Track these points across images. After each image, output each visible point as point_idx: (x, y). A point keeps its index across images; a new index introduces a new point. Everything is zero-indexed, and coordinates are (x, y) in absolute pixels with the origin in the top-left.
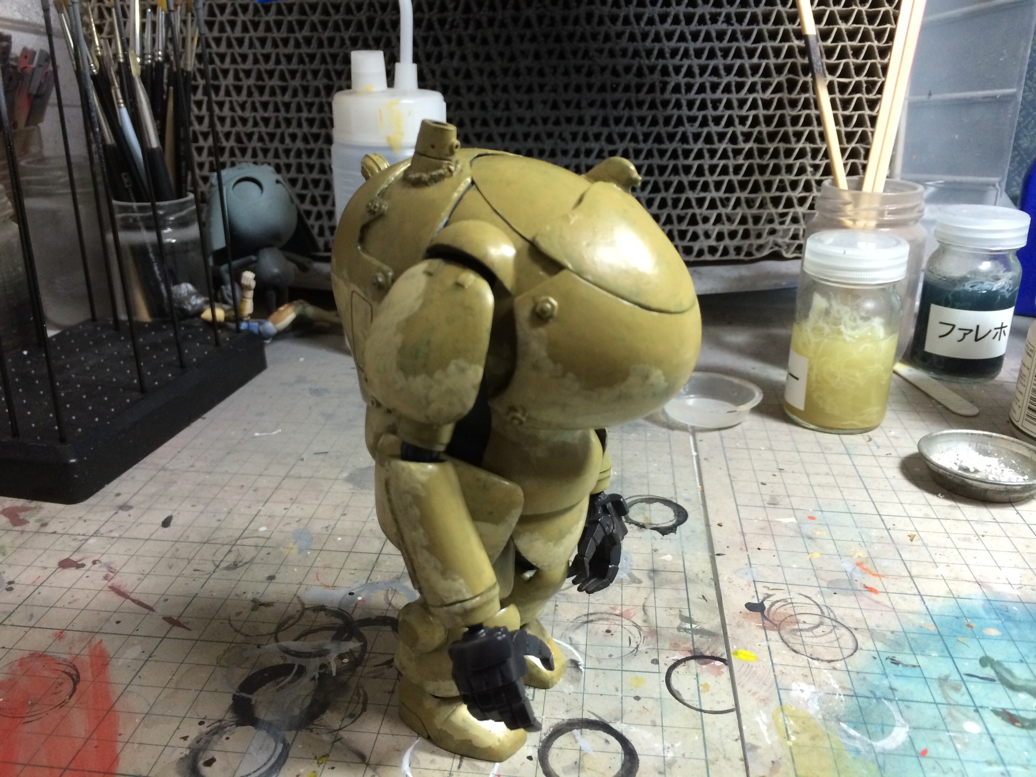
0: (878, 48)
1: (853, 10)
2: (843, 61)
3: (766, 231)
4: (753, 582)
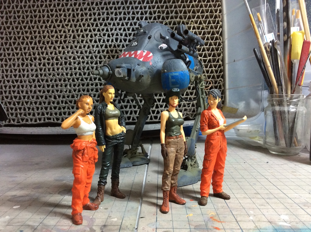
0: (215, 48)
1: (206, 36)
2: (204, 52)
3: (183, 109)
4: (156, 229)
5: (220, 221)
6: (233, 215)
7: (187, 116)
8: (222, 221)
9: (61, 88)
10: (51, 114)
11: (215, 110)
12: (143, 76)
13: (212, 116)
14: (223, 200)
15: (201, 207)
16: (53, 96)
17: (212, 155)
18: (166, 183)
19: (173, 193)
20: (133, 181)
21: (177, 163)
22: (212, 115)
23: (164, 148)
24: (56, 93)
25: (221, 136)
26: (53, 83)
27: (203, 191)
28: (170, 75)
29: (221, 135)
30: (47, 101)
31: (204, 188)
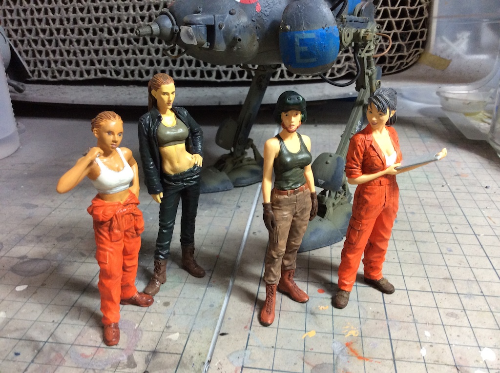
3: (344, 58)
4: (241, 369)
5: (362, 355)
6: (390, 339)
7: (350, 71)
8: (366, 356)
9: (119, 13)
10: (106, 64)
11: (381, 132)
12: (240, 40)
13: (372, 149)
14: (381, 293)
15: (336, 311)
16: (106, 30)
17: (364, 221)
18: (272, 272)
19: (287, 281)
20: (226, 231)
21: (296, 234)
22: (371, 146)
23: (268, 212)
24: (111, 23)
25: (387, 187)
26: (103, 3)
27: (343, 281)
28: (298, 36)
29: (389, 185)
30: (96, 38)
31: (345, 277)
